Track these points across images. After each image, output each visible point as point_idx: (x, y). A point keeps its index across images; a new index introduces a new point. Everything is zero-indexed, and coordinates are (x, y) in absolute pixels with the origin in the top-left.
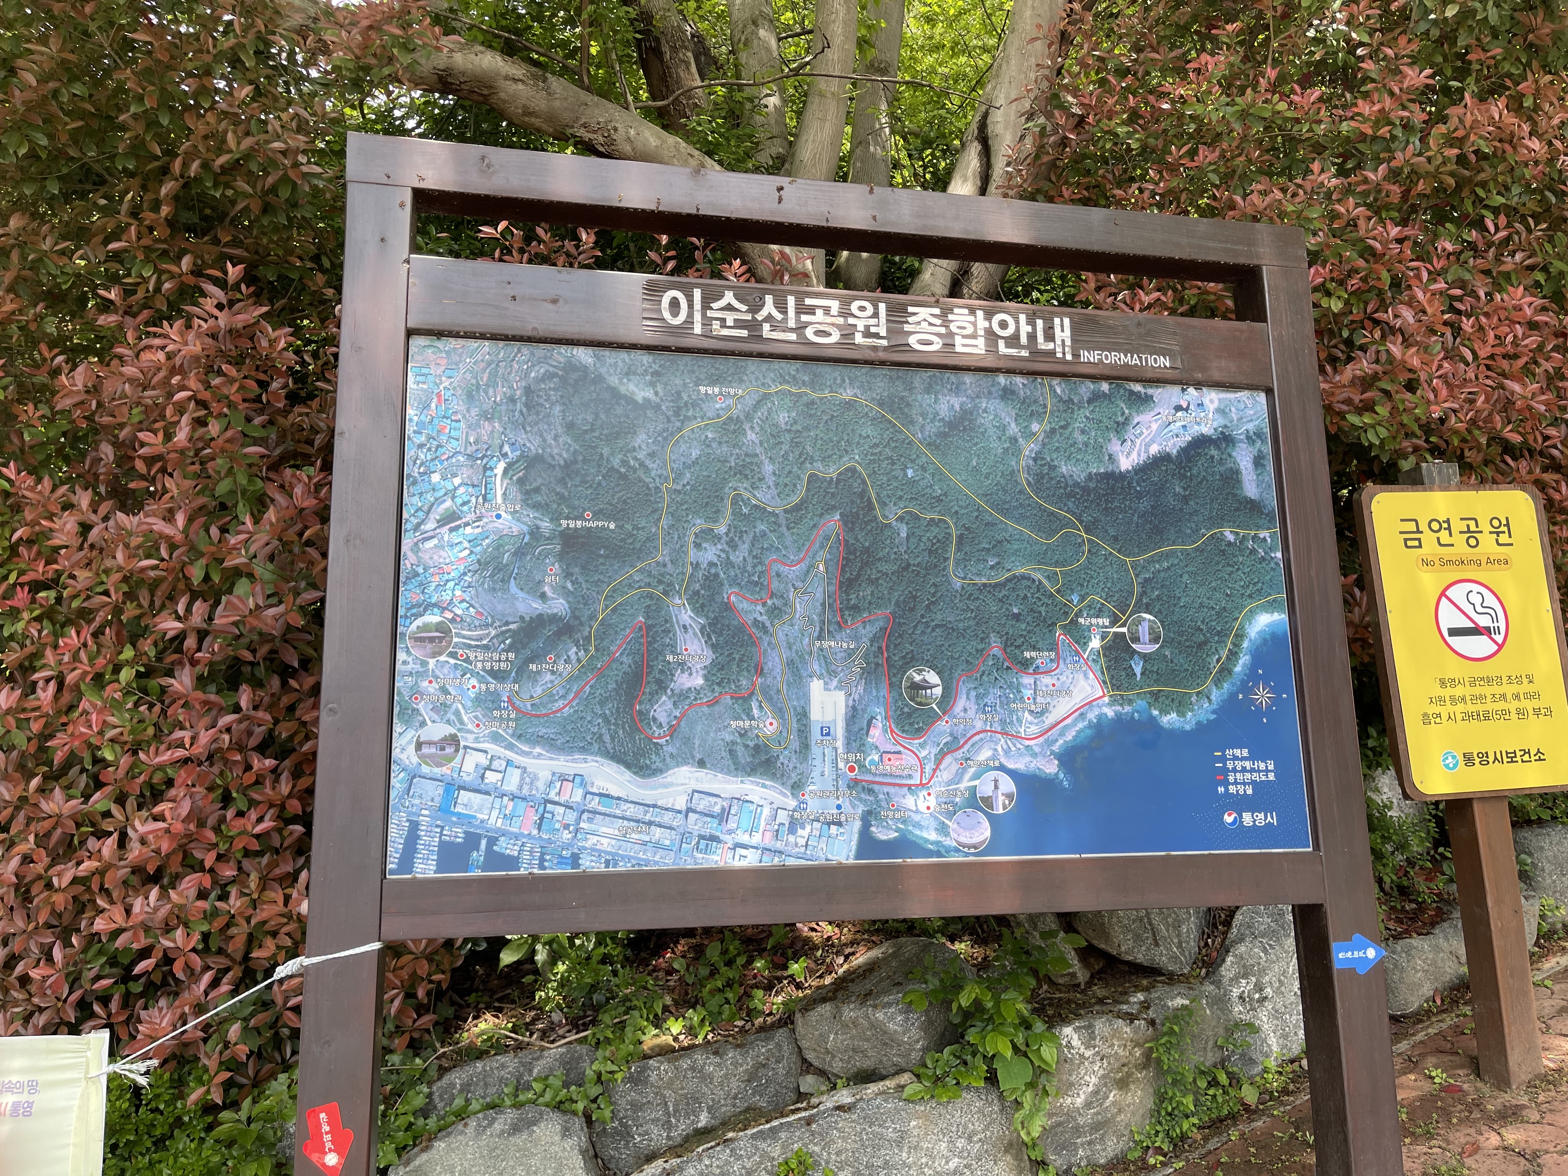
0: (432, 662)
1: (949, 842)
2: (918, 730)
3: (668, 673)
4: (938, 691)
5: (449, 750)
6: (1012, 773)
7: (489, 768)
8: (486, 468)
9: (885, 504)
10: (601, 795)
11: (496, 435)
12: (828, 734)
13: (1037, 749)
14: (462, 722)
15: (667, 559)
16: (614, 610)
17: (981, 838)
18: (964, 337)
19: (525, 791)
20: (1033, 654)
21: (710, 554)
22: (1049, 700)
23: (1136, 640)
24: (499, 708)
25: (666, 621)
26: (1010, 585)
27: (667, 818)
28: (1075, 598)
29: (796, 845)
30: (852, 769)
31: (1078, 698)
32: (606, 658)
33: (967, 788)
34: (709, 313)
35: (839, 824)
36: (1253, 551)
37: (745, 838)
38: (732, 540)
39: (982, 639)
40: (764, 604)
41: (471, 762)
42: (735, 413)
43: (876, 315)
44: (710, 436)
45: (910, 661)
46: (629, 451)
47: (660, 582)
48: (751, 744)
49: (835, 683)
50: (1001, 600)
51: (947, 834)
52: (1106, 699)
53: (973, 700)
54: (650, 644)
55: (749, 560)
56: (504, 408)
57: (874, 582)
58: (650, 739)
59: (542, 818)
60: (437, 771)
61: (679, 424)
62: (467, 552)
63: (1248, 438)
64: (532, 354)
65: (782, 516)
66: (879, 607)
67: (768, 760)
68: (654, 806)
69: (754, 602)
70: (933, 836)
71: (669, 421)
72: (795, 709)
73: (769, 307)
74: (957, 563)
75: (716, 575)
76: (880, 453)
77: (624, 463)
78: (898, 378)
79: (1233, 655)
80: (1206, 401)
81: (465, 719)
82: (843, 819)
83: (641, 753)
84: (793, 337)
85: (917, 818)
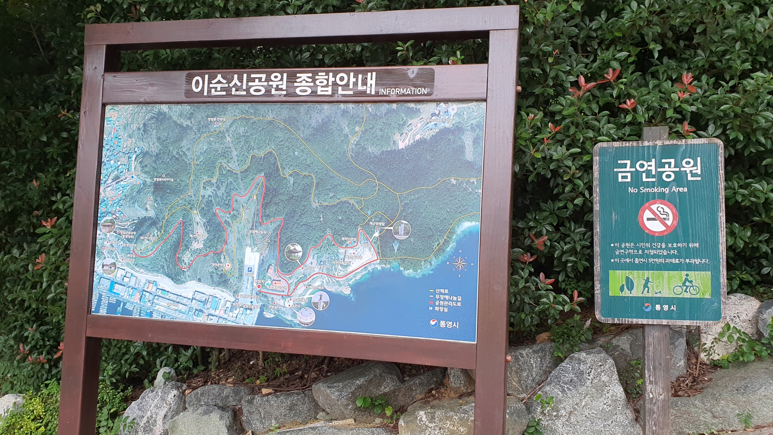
0: (108, 234)
1: (296, 321)
2: (290, 271)
3: (190, 242)
4: (300, 254)
5: (113, 268)
6: (328, 293)
7: (125, 276)
8: (129, 158)
9: (285, 168)
10: (162, 290)
11: (133, 144)
12: (251, 271)
13: (342, 283)
14: (117, 259)
15: (192, 194)
16: (171, 215)
17: (311, 321)
18: (322, 87)
19: (136, 287)
20: (346, 239)
21: (209, 191)
22: (351, 260)
23: (397, 233)
24: (130, 253)
25: (191, 220)
26: (339, 206)
27: (185, 301)
28: (369, 212)
29: (232, 316)
30: (259, 287)
31: (364, 260)
32: (168, 235)
33: (307, 298)
34: (211, 86)
35: (251, 309)
36: (465, 189)
37: (213, 312)
38: (218, 186)
39: (323, 231)
40: (230, 214)
41: (120, 273)
42: (222, 129)
43: (282, 79)
44: (212, 139)
45: (290, 240)
46: (180, 148)
47: (189, 204)
48: (220, 273)
49: (256, 249)
50: (334, 213)
51: (296, 318)
52: (378, 261)
53: (316, 258)
54: (184, 229)
55: (225, 194)
56: (136, 132)
57: (276, 204)
58: (181, 268)
59: (141, 297)
60: (109, 276)
61: (199, 135)
62: (121, 192)
63: (472, 128)
64: (146, 109)
65: (239, 174)
66: (278, 215)
67: (225, 280)
68: (181, 296)
69: (226, 213)
70: (290, 318)
71: (196, 134)
72: (238, 259)
73: (236, 80)
74: (315, 195)
75: (211, 201)
76: (283, 144)
77: (178, 153)
78: (293, 108)
79: (446, 242)
80: (450, 110)
81: (118, 257)
82: (253, 307)
83: (177, 274)
84: (244, 93)
85: (283, 309)
